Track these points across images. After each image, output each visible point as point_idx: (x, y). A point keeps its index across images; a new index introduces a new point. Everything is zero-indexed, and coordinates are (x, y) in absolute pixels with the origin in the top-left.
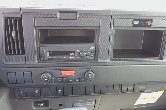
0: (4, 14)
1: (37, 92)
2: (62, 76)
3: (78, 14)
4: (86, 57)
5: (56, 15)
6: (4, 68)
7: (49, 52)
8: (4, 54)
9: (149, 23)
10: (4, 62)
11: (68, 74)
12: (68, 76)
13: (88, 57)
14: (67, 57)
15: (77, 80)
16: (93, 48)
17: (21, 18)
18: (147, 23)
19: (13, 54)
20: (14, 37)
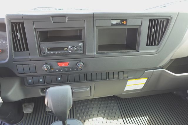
0: (10, 20)
1: (41, 80)
2: (59, 67)
3: (67, 18)
4: (76, 51)
5: (50, 19)
6: (14, 62)
7: (48, 48)
8: (13, 51)
9: (124, 22)
10: (14, 57)
11: (63, 65)
12: (63, 67)
13: (78, 51)
14: (62, 52)
15: (71, 70)
16: (81, 44)
17: (23, 23)
18: (123, 22)
19: (22, 50)
20: (19, 37)
